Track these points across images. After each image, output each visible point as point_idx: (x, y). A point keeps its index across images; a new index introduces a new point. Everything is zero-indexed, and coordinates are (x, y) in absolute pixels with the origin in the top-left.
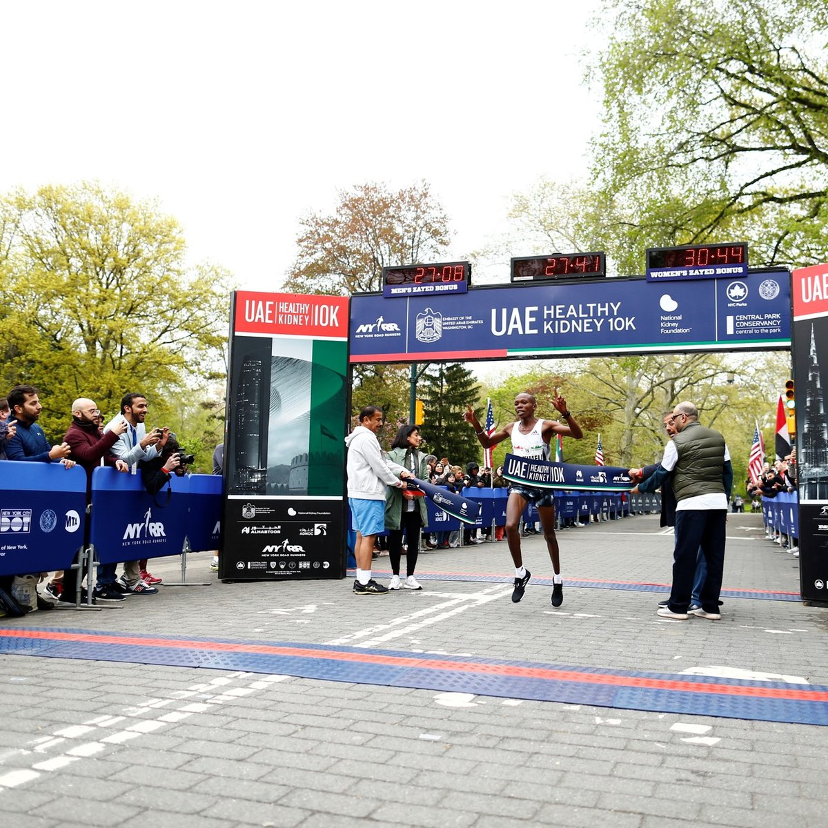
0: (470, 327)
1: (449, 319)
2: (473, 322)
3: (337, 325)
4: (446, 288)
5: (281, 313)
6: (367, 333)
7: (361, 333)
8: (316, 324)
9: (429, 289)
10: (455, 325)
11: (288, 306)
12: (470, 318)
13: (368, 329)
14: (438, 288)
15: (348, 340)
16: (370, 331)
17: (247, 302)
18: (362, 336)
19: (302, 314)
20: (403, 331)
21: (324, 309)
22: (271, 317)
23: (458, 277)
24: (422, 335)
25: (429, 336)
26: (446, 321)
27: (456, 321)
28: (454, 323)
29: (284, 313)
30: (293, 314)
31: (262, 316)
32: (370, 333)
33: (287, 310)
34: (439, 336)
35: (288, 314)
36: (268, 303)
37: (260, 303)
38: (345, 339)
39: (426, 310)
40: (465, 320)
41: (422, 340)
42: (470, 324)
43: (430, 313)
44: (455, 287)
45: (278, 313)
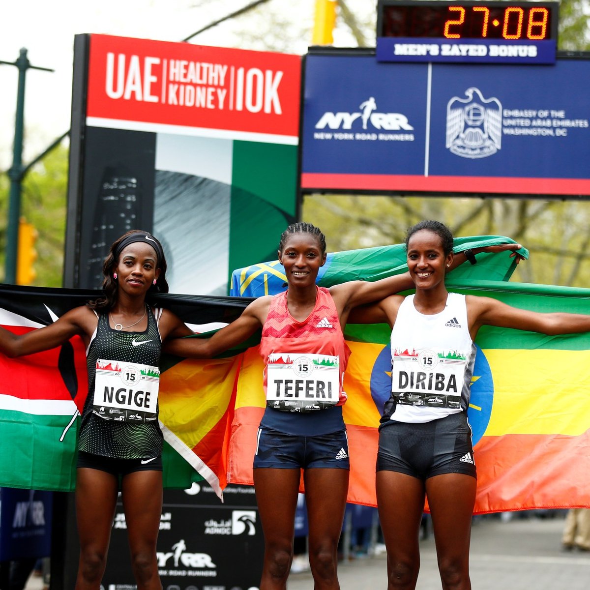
0: (560, 133)
1: (516, 113)
2: (567, 123)
3: (278, 111)
4: (511, 51)
5: (174, 82)
6: (341, 130)
7: (327, 129)
8: (239, 107)
9: (477, 50)
10: (530, 127)
11: (186, 67)
12: (561, 114)
13: (342, 122)
14: (497, 51)
15: (300, 141)
16: (347, 126)
17: (110, 57)
18: (329, 136)
19: (213, 86)
20: (419, 131)
21: (255, 77)
22: (156, 89)
23: (537, 31)
24: (459, 142)
25: (473, 144)
26: (511, 118)
27: (531, 119)
28: (527, 123)
29: (179, 83)
30: (195, 85)
31: (137, 88)
32: (347, 131)
33: (185, 76)
34: (496, 145)
35: (185, 84)
36: (150, 61)
37: (135, 60)
38: (293, 141)
39: (469, 93)
40: (549, 117)
41: (459, 152)
42: (561, 127)
43: (476, 98)
44: (531, 51)
45: (169, 82)
